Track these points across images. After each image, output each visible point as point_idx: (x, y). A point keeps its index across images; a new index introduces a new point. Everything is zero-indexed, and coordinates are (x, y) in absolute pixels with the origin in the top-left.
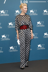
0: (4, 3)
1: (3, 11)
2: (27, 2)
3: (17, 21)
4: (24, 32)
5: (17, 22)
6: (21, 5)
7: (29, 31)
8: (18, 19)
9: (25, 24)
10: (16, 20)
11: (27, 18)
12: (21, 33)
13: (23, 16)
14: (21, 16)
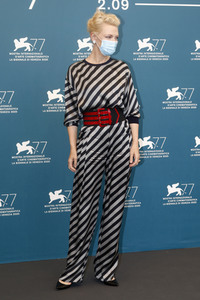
0: (31, 8)
1: (23, 40)
2: (127, 5)
3: (73, 89)
4: (99, 137)
5: (69, 91)
7: (125, 133)
8: (77, 80)
10: (68, 84)
12: (84, 142)
14: (91, 65)
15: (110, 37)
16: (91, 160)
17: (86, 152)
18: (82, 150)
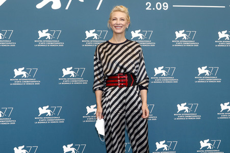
3: (99, 63)
4: (118, 95)
5: (97, 64)
8: (102, 55)
9: (122, 71)
10: (96, 59)
11: (130, 50)
13: (118, 45)
14: (113, 44)
16: (115, 112)
17: (110, 106)
18: (107, 105)
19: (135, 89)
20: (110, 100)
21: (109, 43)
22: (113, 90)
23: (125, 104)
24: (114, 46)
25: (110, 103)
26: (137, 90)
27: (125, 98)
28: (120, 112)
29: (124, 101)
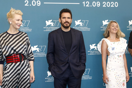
4: (14, 68)
6: (10, 12)
12: (6, 72)
13: (13, 35)
15: (18, 20)
16: (10, 80)
17: (8, 77)
18: (6, 76)
19: (26, 63)
20: (8, 72)
21: (8, 33)
22: (10, 66)
23: (19, 74)
24: (11, 36)
25: (8, 74)
26: (27, 63)
27: (19, 70)
28: (14, 79)
29: (18, 72)
